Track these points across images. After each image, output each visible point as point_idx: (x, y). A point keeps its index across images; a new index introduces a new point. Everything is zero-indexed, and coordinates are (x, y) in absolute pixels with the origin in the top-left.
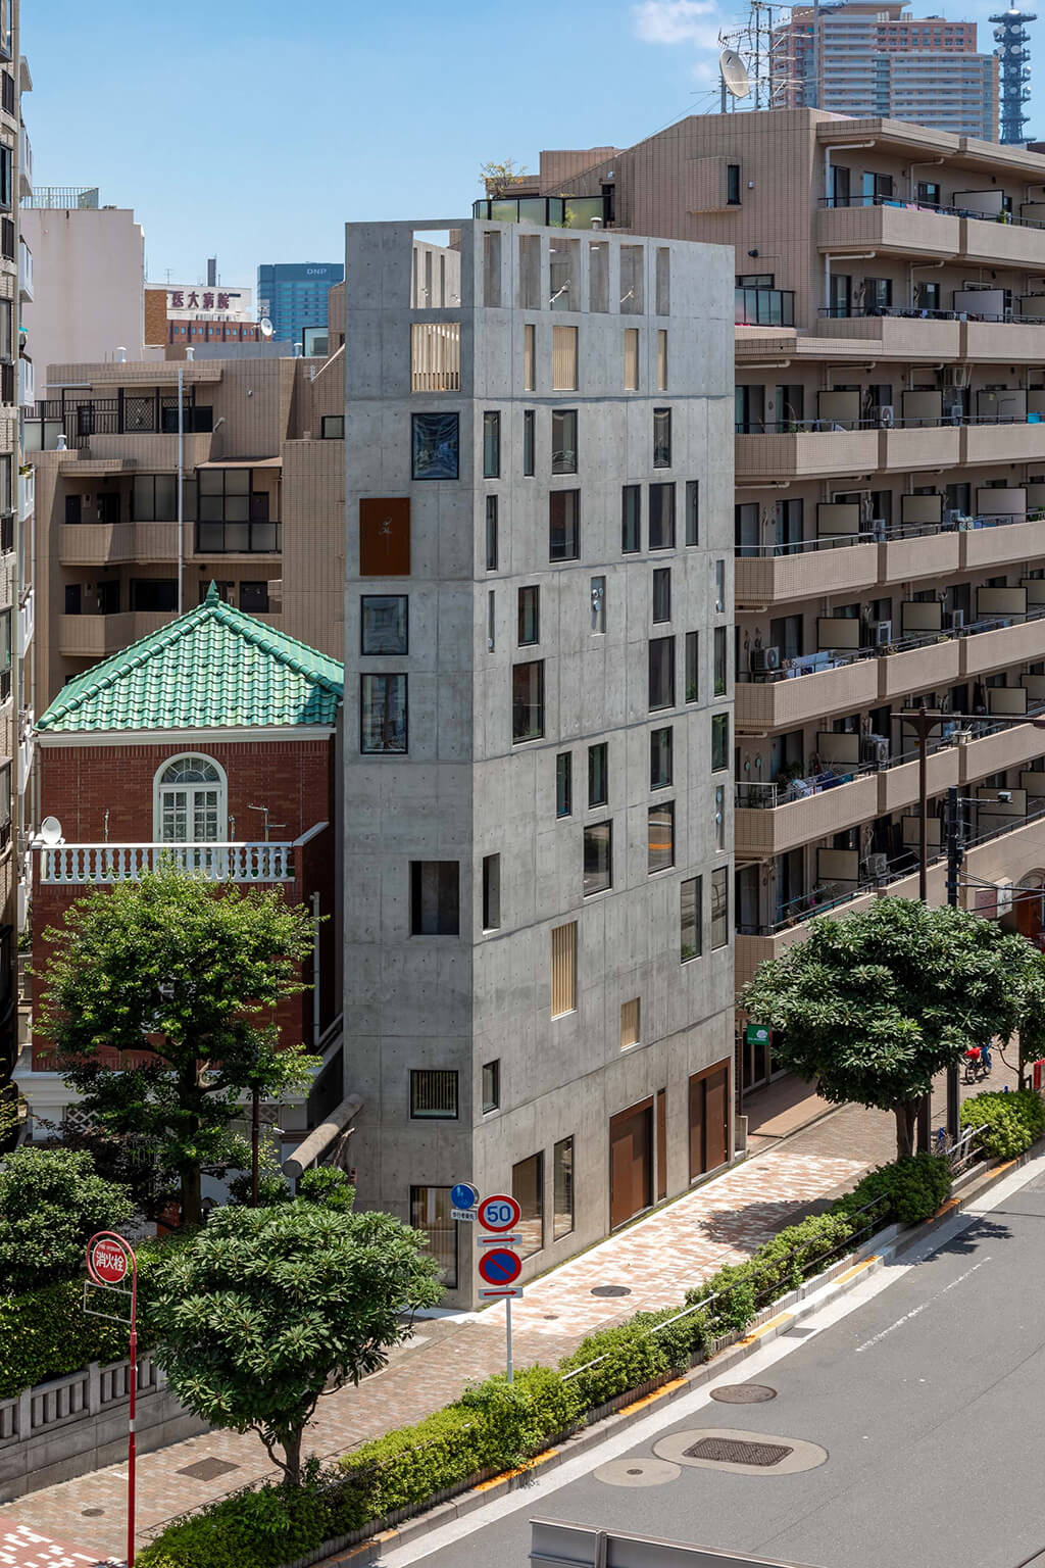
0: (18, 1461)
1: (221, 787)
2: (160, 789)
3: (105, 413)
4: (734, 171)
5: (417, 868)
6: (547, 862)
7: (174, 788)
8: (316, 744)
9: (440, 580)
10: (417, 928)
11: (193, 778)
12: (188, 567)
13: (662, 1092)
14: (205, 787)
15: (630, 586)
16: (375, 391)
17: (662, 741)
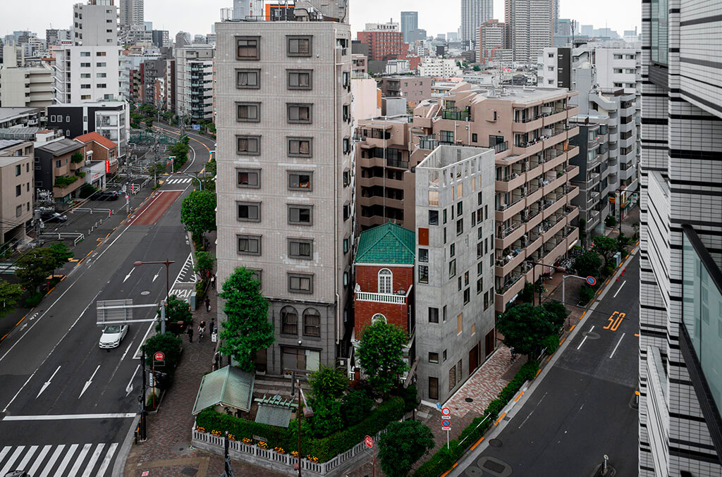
0: (352, 462)
1: (391, 276)
2: (379, 275)
3: (369, 133)
4: (495, 112)
5: (430, 308)
6: (456, 302)
7: (382, 275)
8: (410, 268)
9: (435, 247)
10: (430, 321)
11: (386, 273)
12: (386, 168)
13: (480, 342)
14: (388, 276)
15: (473, 234)
16: (421, 205)
17: (480, 265)
